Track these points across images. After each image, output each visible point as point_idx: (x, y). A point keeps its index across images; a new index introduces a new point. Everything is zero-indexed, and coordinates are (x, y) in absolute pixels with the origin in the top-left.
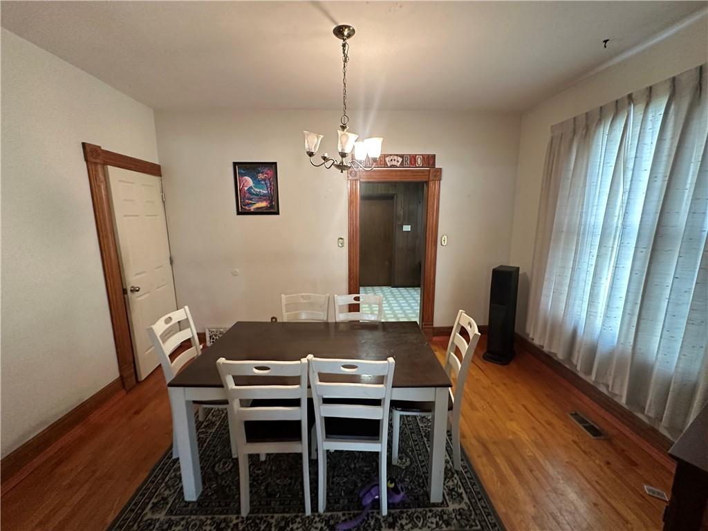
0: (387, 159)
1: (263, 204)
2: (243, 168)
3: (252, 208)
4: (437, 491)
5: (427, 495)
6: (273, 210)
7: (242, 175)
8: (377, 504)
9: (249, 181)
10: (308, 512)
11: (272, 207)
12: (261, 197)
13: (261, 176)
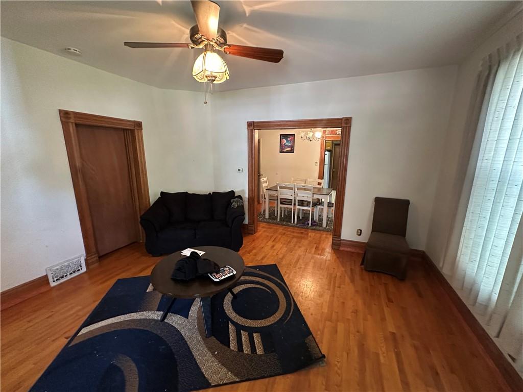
0: (337, 131)
1: (289, 149)
2: (284, 136)
3: (285, 151)
4: (324, 225)
5: (322, 224)
6: (292, 151)
7: (282, 139)
8: (308, 224)
9: (285, 141)
10: (292, 222)
11: (292, 150)
12: (288, 147)
13: (289, 139)
